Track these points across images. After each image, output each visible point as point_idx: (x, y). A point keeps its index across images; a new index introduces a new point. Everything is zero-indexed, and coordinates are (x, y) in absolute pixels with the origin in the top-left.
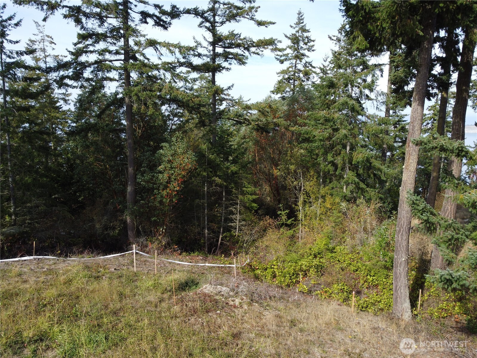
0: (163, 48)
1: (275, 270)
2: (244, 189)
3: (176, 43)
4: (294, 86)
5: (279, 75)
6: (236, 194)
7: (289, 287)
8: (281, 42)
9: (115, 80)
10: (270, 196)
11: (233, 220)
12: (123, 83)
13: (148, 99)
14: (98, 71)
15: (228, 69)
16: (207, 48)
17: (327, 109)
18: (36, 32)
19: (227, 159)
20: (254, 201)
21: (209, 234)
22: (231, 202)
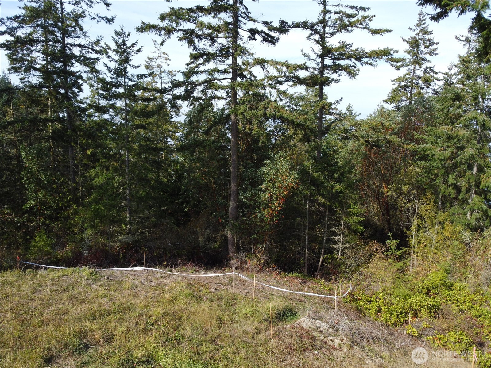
0: (270, 66)
1: (381, 305)
2: (350, 209)
3: (283, 61)
4: (411, 94)
5: (394, 83)
6: (339, 214)
7: (396, 326)
8: (397, 52)
9: (223, 98)
10: (378, 216)
11: (336, 242)
12: (230, 101)
13: (253, 118)
14: (207, 89)
15: (337, 81)
16: (315, 61)
17: (450, 124)
18: (154, 50)
19: (332, 177)
20: (360, 223)
21: (309, 254)
22: (334, 222)
